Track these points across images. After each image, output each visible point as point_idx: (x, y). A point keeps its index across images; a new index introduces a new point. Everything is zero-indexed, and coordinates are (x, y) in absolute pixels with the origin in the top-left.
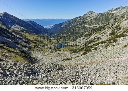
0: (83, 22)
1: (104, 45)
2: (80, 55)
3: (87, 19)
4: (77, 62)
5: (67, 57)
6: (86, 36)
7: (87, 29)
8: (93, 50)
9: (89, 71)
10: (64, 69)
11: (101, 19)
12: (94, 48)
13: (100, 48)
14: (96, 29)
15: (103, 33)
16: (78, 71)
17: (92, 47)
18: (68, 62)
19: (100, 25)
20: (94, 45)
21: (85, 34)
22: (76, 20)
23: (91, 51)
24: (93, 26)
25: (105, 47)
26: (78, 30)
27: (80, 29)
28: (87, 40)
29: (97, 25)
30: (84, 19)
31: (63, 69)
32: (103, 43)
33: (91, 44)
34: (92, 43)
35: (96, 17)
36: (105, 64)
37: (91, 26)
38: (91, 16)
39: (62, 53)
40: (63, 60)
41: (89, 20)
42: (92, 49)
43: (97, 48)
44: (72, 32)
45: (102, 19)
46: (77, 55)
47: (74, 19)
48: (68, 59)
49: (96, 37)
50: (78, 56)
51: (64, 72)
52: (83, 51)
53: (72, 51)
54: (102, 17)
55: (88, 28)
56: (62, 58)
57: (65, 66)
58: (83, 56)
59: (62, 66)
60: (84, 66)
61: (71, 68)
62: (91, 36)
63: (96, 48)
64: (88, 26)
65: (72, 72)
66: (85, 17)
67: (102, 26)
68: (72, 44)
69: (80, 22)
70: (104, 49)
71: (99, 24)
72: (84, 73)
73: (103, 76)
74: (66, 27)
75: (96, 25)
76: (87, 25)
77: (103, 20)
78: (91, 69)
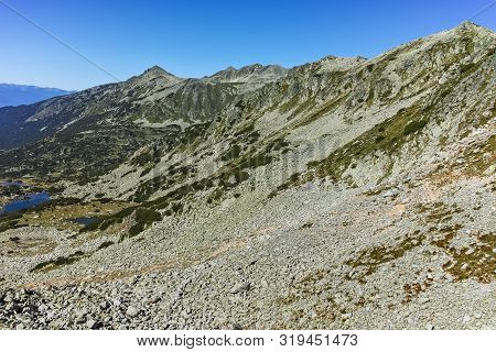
0: (127, 106)
1: (207, 193)
2: (115, 238)
3: (143, 95)
4: (101, 269)
5: (57, 253)
6: (141, 160)
7: (143, 135)
8: (168, 213)
9: (153, 298)
10: (40, 308)
11: (195, 99)
12: (169, 207)
13: (194, 205)
14: (176, 135)
15: (203, 152)
16: (108, 306)
17: (162, 202)
18: (61, 275)
19: (191, 122)
20: (171, 195)
21: (135, 155)
22: (97, 97)
23: (158, 218)
24: (167, 122)
25: (210, 201)
26: (107, 139)
27: (114, 133)
28: (142, 178)
29: (179, 122)
30: (130, 94)
31: (36, 308)
32: (201, 188)
33: (161, 193)
34: (164, 189)
35: (174, 91)
36: (211, 263)
37: (157, 125)
38: (158, 87)
39: (31, 235)
40: (39, 266)
41: (151, 99)
42: (164, 210)
43: (181, 206)
44: (82, 144)
45: (199, 101)
46: (104, 239)
47: (87, 91)
48: (61, 261)
49: (177, 164)
50: (106, 245)
51: (42, 320)
52: (130, 221)
53: (83, 226)
54: (196, 95)
55: (149, 132)
56: (35, 260)
57: (47, 294)
58: (127, 241)
59: (31, 293)
60: (131, 280)
61: (76, 296)
62: (158, 161)
63: (177, 208)
64: (147, 123)
65: (80, 314)
66: (134, 87)
67: (197, 126)
68: (80, 196)
69: (113, 105)
70: (207, 209)
71: (186, 119)
72: (131, 310)
73: (205, 309)
74: (54, 121)
75: (175, 122)
76: (145, 120)
77: (199, 106)
78: (159, 290)
